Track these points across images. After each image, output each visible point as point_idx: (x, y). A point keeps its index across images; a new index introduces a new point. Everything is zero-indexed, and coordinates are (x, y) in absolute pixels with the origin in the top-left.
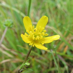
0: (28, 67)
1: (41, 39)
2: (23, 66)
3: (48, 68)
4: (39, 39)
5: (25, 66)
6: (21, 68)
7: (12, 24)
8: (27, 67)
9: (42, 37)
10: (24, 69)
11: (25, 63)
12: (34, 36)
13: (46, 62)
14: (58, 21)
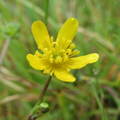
0: (45, 111)
1: (64, 61)
2: (37, 110)
3: (89, 110)
4: (60, 61)
5: (39, 109)
6: (34, 113)
7: (19, 31)
8: (43, 110)
9: (66, 57)
10: (39, 115)
11: (39, 104)
12: (52, 56)
13: (85, 99)
14: (109, 19)
